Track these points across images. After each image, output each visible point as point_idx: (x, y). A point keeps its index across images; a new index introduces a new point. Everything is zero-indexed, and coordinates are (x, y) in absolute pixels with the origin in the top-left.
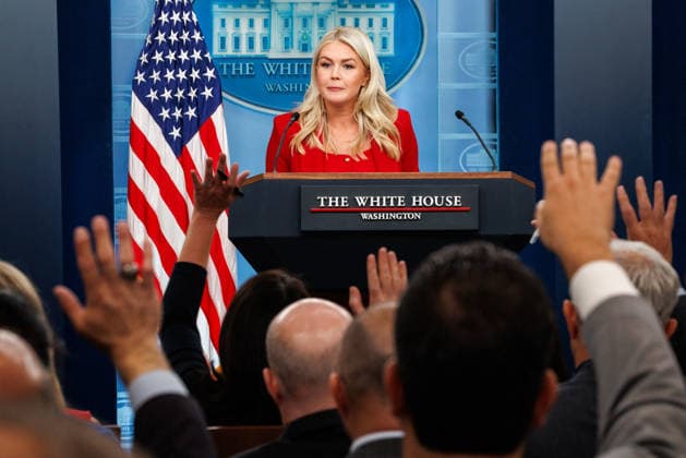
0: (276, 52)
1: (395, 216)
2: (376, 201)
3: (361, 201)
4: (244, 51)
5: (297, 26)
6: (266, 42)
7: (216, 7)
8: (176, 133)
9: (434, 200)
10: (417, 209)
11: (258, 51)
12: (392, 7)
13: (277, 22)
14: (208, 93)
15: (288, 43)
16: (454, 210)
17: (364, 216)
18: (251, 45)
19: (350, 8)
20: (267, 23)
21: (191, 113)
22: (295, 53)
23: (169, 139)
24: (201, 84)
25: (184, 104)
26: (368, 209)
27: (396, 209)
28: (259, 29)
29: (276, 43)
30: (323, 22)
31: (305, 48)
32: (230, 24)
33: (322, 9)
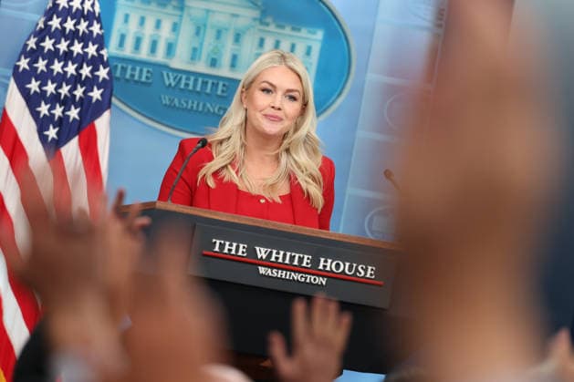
0: (178, 62)
1: (297, 277)
2: (278, 256)
3: (261, 253)
4: (144, 54)
5: (209, 38)
6: (170, 48)
7: (122, 1)
8: (52, 133)
9: (345, 267)
10: (323, 273)
11: (160, 57)
12: (320, 35)
13: (187, 29)
14: (96, 94)
15: (195, 54)
16: (364, 282)
17: (262, 270)
18: (153, 49)
19: (272, 28)
20: (175, 28)
21: (74, 113)
22: (201, 67)
23: (43, 138)
24: (90, 83)
25: (67, 102)
26: (268, 263)
27: (299, 270)
28: (166, 32)
29: (182, 50)
30: (237, 38)
31: (214, 63)
32: (134, 21)
33: (241, 23)
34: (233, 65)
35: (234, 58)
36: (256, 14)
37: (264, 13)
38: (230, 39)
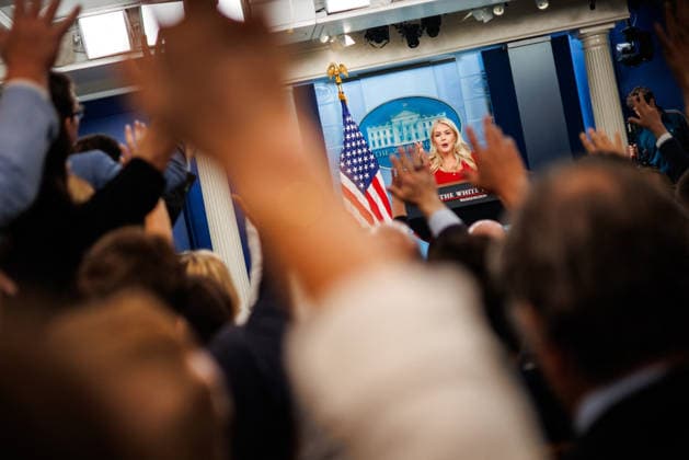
0: (397, 143)
2: (465, 193)
3: (459, 194)
4: (384, 145)
5: (405, 130)
6: (392, 140)
7: (368, 129)
8: (362, 185)
11: (389, 144)
13: (396, 130)
14: (372, 166)
15: (402, 138)
17: (461, 200)
18: (386, 143)
19: (426, 118)
20: (391, 132)
21: (367, 175)
22: (406, 142)
23: (359, 189)
24: (369, 162)
25: (363, 172)
26: (463, 197)
27: (475, 195)
28: (388, 135)
29: (397, 139)
30: (415, 127)
31: (410, 139)
33: (415, 120)
35: (417, 134)
36: (418, 115)
37: (421, 114)
38: (412, 127)
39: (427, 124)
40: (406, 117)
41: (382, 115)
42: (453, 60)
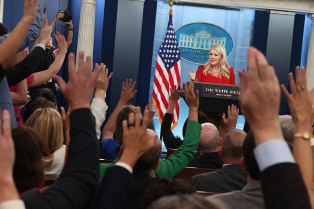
0: (195, 47)
1: (225, 95)
2: (220, 91)
3: (217, 91)
4: (187, 46)
5: (201, 41)
6: (192, 44)
7: (181, 35)
8: (168, 66)
9: (235, 92)
10: (231, 94)
11: (190, 46)
12: (225, 39)
13: (196, 40)
14: (177, 56)
15: (198, 45)
18: (189, 45)
19: (215, 38)
20: (193, 40)
21: (172, 61)
22: (200, 48)
23: (166, 67)
24: (175, 54)
25: (170, 59)
26: (218, 93)
27: (225, 94)
28: (191, 41)
29: (195, 45)
30: (207, 41)
31: (202, 47)
32: (184, 39)
34: (207, 47)
35: (207, 45)
36: (211, 35)
37: (213, 35)
38: (205, 41)
39: (214, 41)
40: (203, 34)
41: (191, 29)
42: (238, 10)
